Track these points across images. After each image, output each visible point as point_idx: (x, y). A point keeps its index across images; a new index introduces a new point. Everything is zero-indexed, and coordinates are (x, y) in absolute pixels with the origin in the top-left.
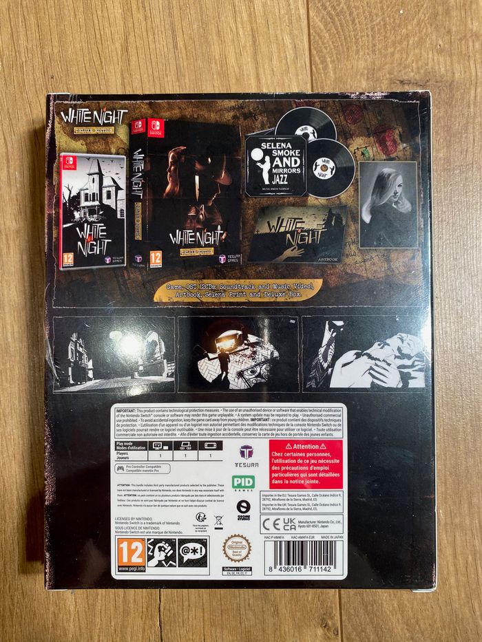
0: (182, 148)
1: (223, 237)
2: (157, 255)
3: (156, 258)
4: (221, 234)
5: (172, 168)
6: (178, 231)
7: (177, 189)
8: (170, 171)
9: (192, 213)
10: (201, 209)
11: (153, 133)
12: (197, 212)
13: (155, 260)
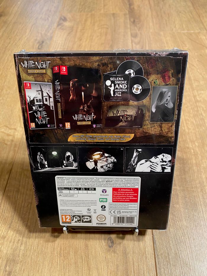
0: (76, 80)
1: (95, 117)
2: (68, 124)
3: (68, 125)
4: (94, 116)
5: (72, 89)
6: (76, 115)
7: (75, 98)
8: (71, 90)
9: (81, 108)
10: (85, 106)
11: (63, 73)
12: (84, 107)
13: (67, 126)
